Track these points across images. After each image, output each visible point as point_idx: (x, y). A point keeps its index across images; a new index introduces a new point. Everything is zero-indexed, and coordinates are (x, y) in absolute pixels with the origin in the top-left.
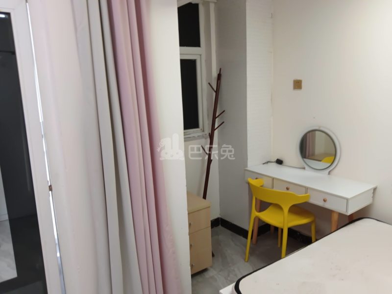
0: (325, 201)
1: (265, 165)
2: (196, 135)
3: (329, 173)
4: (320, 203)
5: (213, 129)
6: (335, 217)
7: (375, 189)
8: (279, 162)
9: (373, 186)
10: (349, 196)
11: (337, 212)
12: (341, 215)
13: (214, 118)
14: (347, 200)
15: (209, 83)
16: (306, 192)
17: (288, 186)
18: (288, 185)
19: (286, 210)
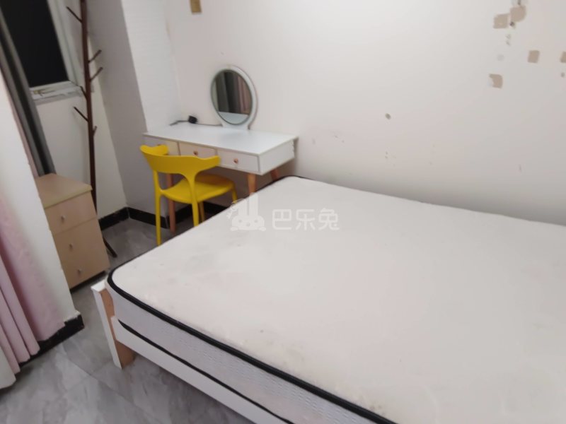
0: (236, 162)
1: (173, 126)
2: (65, 92)
3: (249, 128)
4: (231, 166)
5: (88, 80)
6: (252, 181)
7: (296, 142)
8: (193, 120)
9: (293, 137)
10: (258, 152)
11: (253, 175)
12: (257, 177)
13: (86, 63)
14: (257, 156)
15: (68, 8)
16: (216, 154)
17: (197, 149)
18: (195, 149)
19: (191, 179)
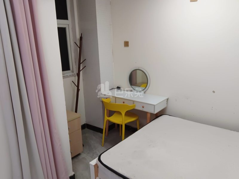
0: (143, 107)
1: (111, 90)
2: (68, 75)
3: (145, 93)
4: (140, 108)
5: (79, 71)
7: (168, 99)
8: (118, 88)
11: (149, 113)
13: (79, 64)
14: (154, 105)
15: (75, 42)
16: (133, 104)
17: (124, 101)
19: (123, 114)
